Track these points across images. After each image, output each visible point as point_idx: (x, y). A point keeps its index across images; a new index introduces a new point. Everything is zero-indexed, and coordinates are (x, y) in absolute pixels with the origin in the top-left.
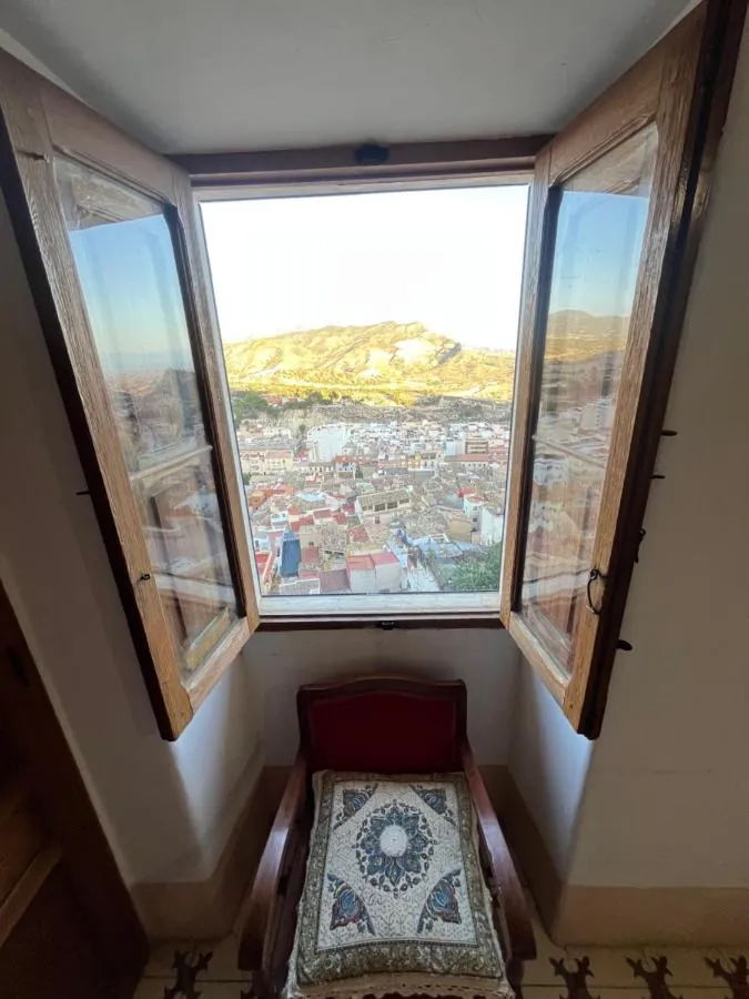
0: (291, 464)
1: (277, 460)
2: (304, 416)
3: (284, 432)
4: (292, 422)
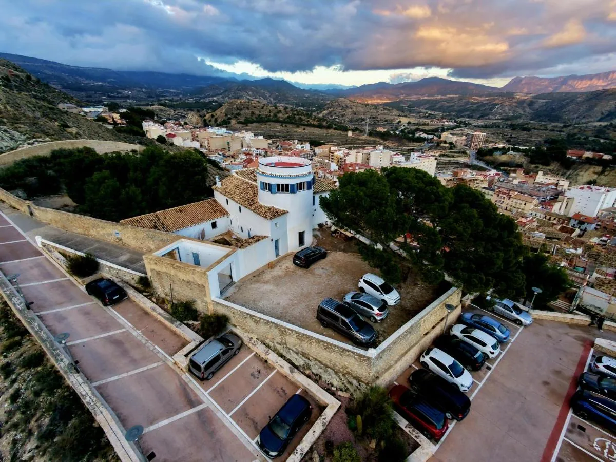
0: (530, 207)
3: (562, 182)
4: (582, 176)
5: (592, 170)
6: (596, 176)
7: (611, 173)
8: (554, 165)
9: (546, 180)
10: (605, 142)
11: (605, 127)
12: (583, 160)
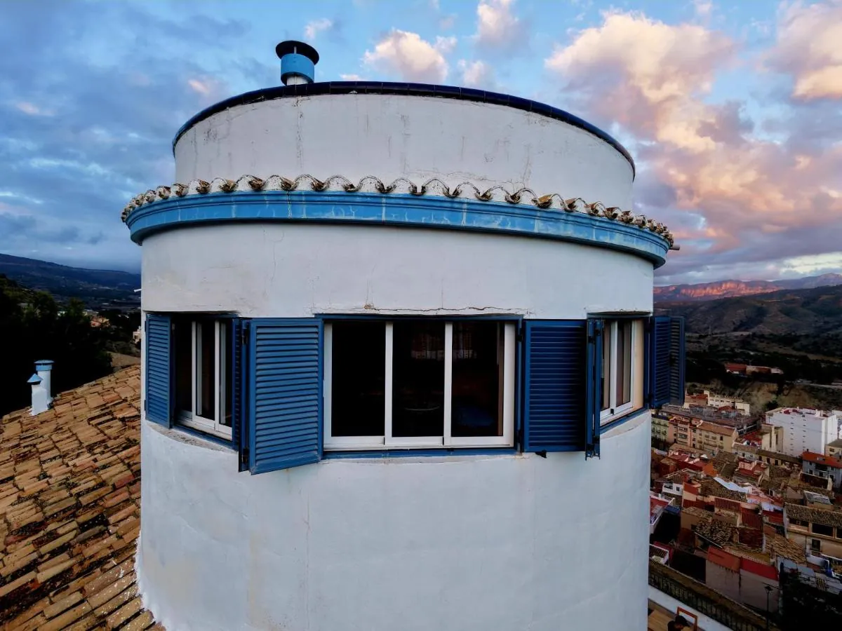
0: (731, 443)
1: (711, 435)
2: (778, 393)
3: (739, 406)
4: (756, 396)
5: (765, 388)
6: (774, 397)
7: (792, 392)
8: (715, 383)
9: (718, 403)
10: (756, 355)
11: (748, 336)
12: (748, 375)
